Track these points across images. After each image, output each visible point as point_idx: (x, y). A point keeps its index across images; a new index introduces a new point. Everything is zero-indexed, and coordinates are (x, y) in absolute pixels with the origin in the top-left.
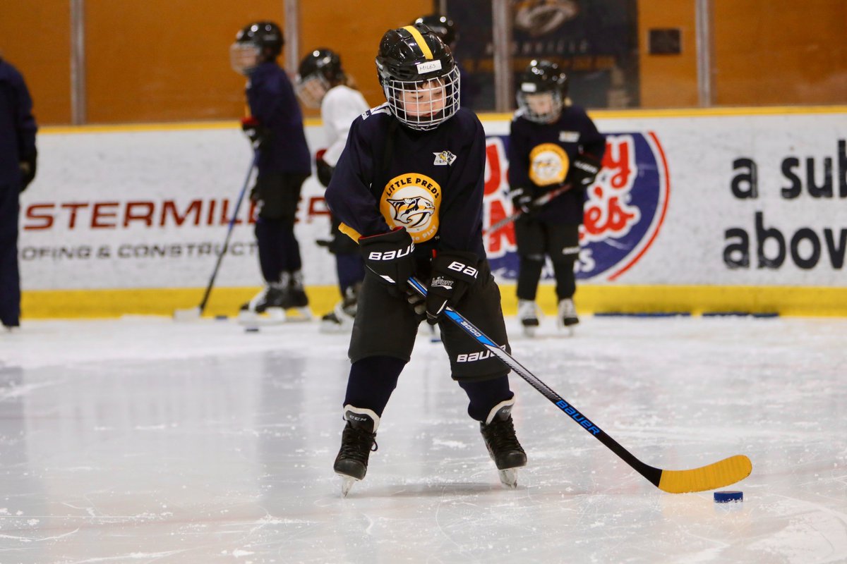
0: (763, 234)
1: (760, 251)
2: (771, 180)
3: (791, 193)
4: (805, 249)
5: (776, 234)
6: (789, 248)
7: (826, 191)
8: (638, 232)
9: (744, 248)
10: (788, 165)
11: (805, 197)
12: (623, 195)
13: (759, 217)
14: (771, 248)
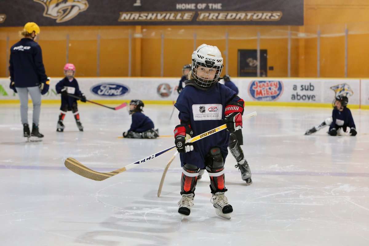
0: (297, 95)
1: (297, 98)
2: (299, 88)
3: (302, 90)
4: (304, 98)
5: (299, 95)
6: (302, 98)
7: (308, 90)
8: (278, 95)
9: (295, 97)
10: (302, 86)
11: (304, 91)
12: (276, 89)
13: (297, 93)
14: (299, 97)
